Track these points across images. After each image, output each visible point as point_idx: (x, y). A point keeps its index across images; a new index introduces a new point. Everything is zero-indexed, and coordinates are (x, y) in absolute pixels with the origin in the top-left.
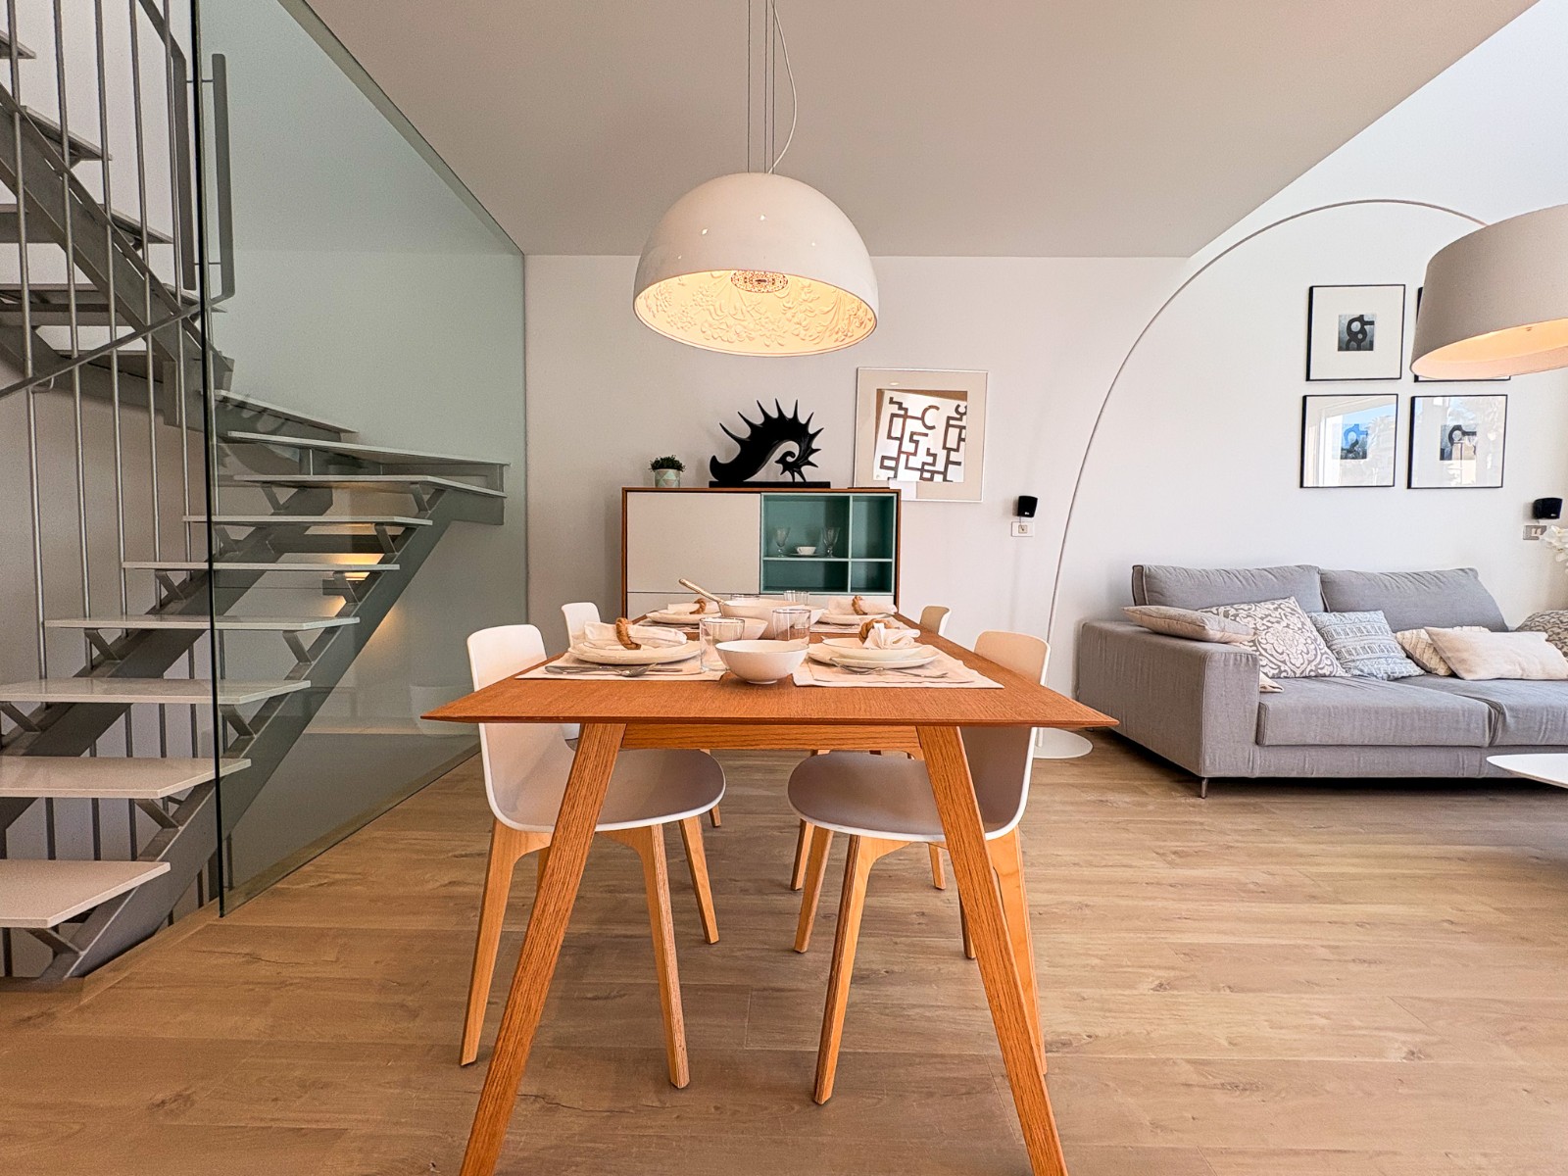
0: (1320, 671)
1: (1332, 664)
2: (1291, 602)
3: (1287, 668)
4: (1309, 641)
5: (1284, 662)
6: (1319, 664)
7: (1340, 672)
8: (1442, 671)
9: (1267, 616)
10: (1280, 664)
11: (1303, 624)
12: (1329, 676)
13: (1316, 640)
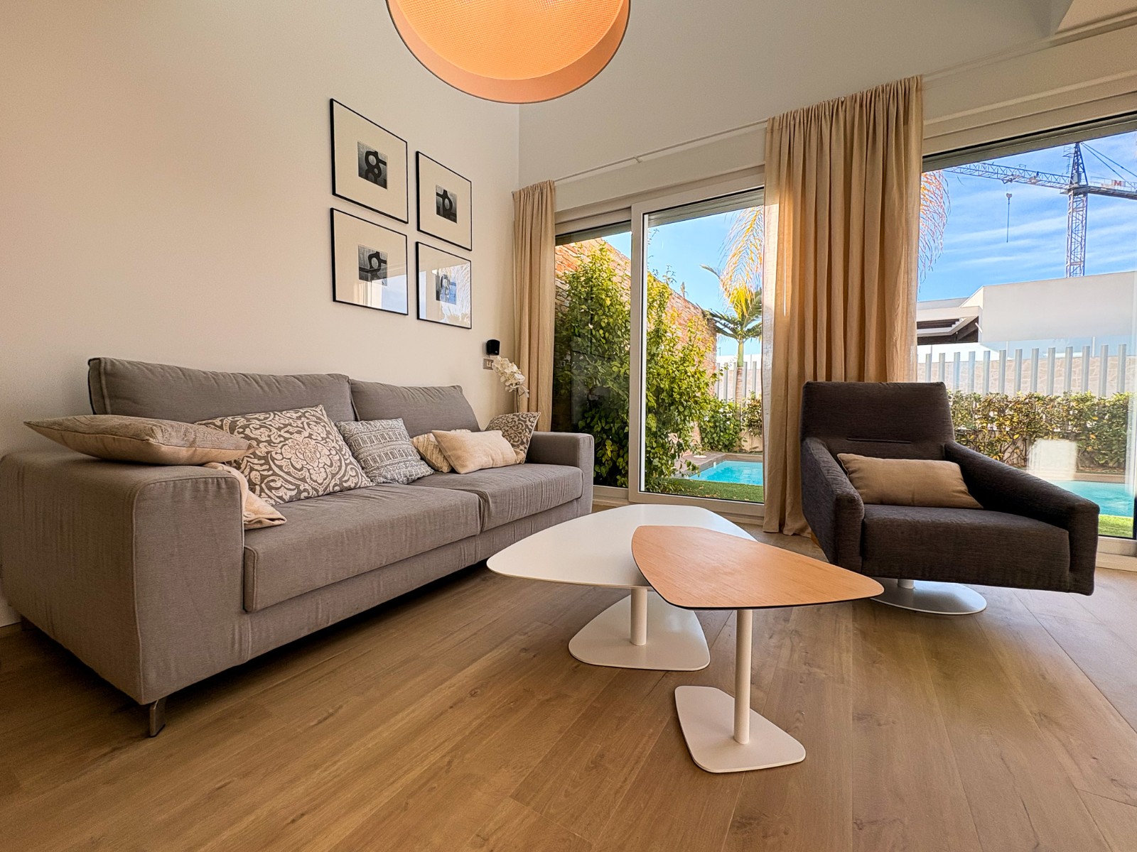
0: (345, 485)
1: (357, 475)
2: (318, 410)
3: (307, 487)
4: (334, 452)
5: (303, 480)
6: (344, 476)
7: (365, 481)
8: (445, 469)
9: (286, 426)
10: (299, 483)
11: (328, 433)
12: (355, 488)
13: (341, 450)
